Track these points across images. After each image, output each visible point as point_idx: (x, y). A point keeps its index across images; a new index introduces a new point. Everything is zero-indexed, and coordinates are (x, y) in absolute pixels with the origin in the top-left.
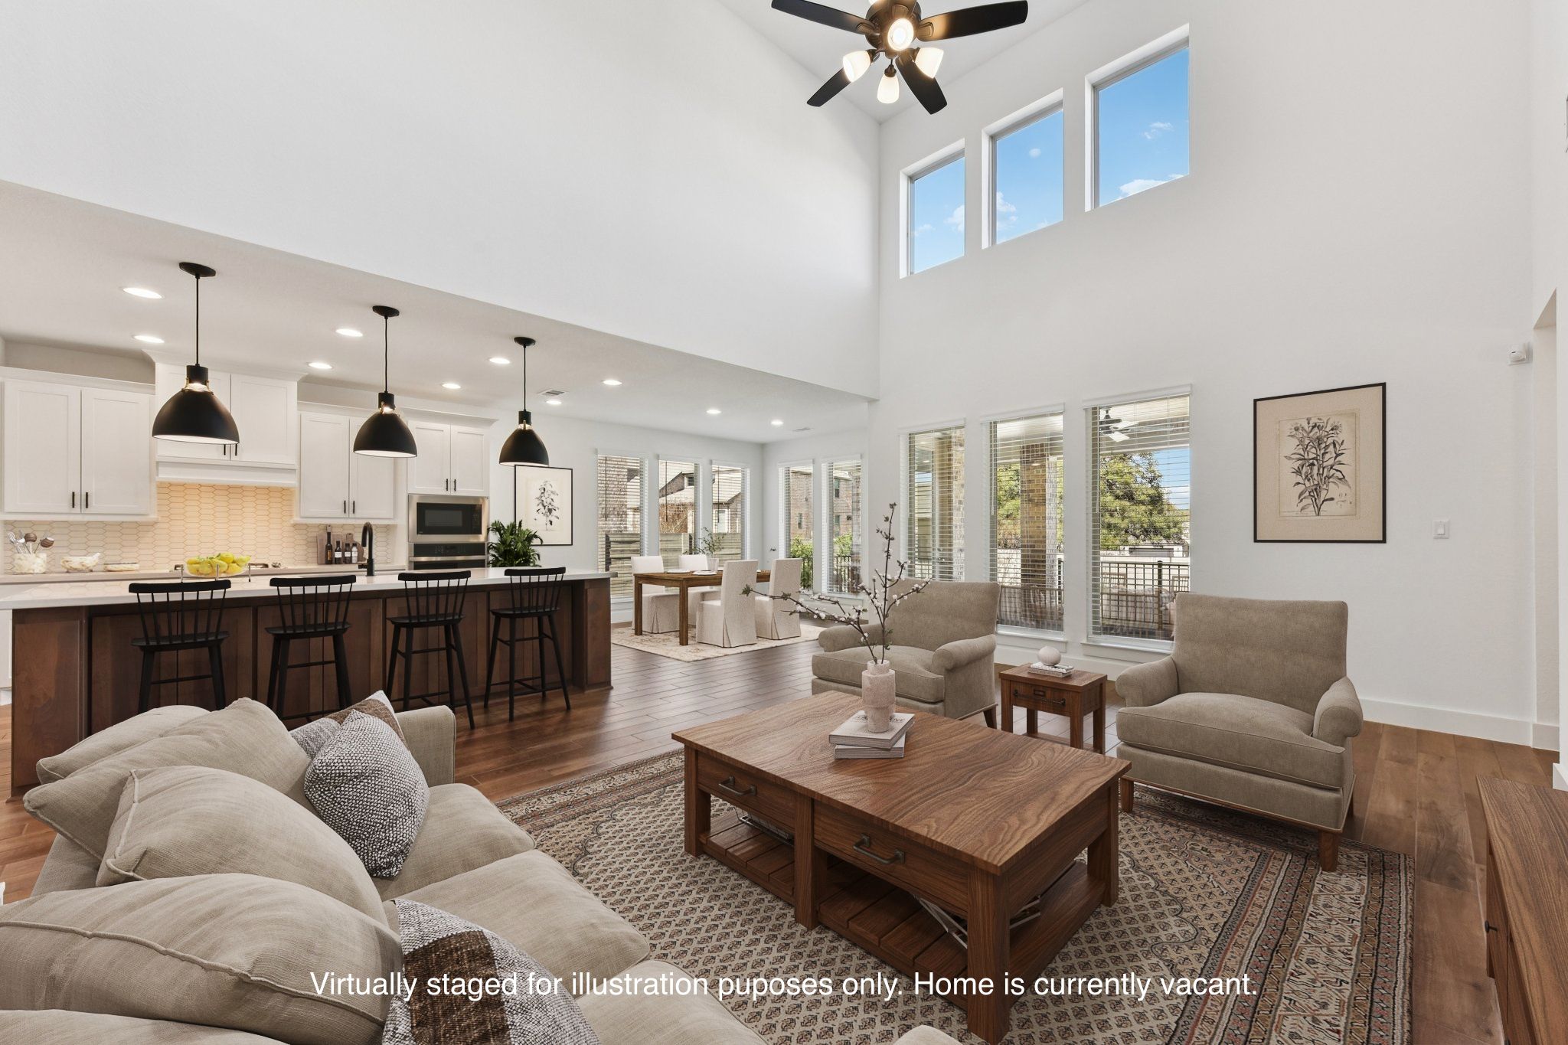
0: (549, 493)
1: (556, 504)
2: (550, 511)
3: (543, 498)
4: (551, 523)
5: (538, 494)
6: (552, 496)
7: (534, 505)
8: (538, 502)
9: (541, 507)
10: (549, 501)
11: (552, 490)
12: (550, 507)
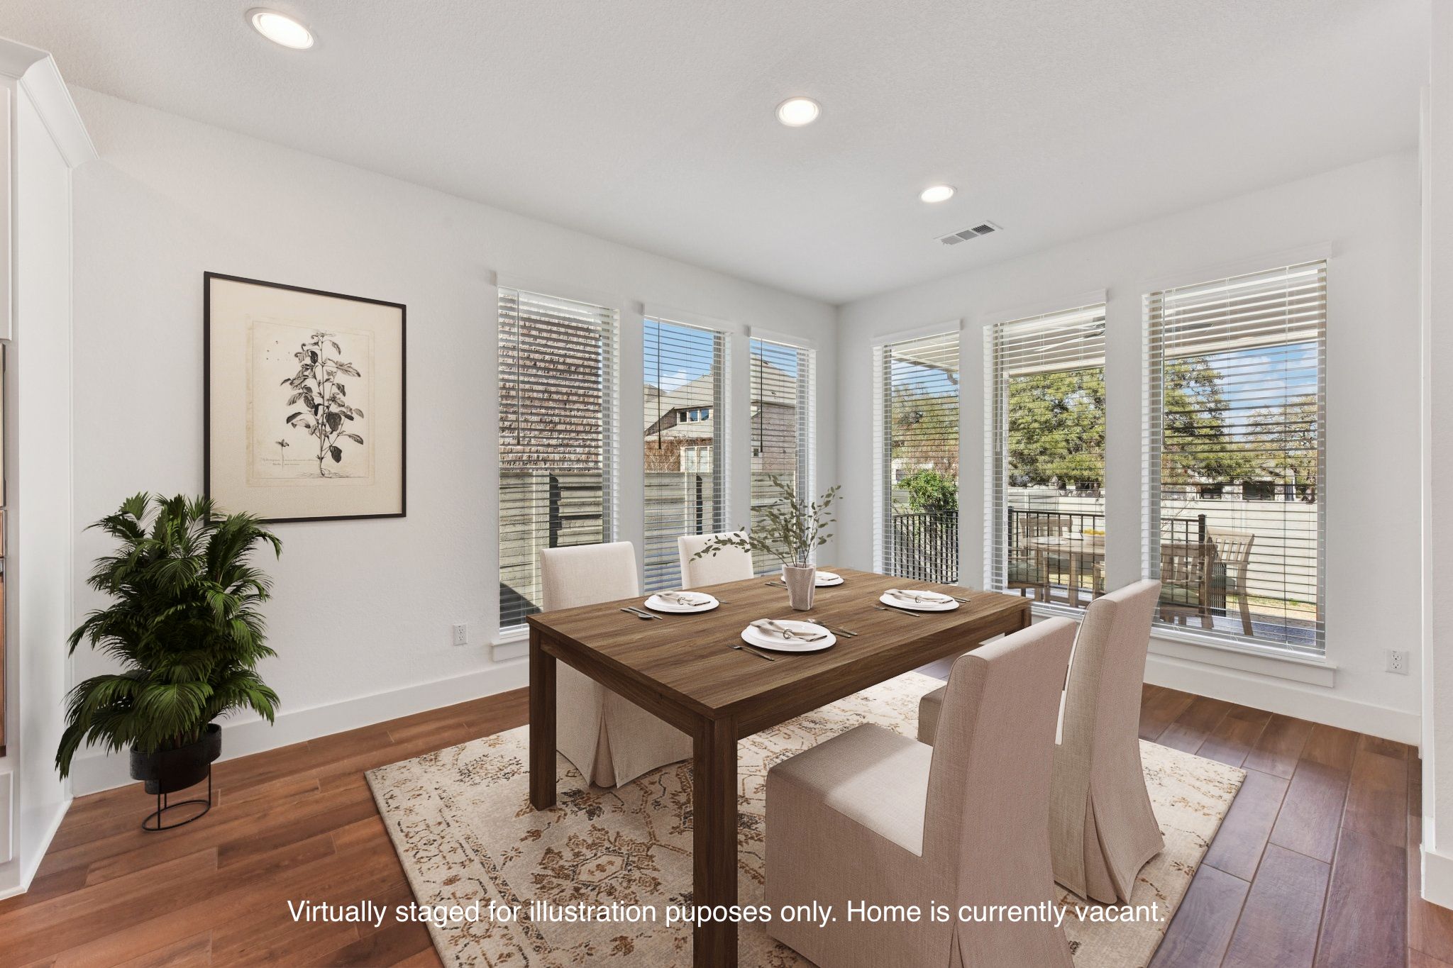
0: (331, 367)
1: (352, 400)
2: (333, 420)
3: (310, 383)
4: (337, 454)
5: (294, 368)
6: (340, 378)
7: (279, 400)
8: (290, 392)
9: (301, 406)
10: (329, 390)
11: (343, 359)
12: (334, 409)
